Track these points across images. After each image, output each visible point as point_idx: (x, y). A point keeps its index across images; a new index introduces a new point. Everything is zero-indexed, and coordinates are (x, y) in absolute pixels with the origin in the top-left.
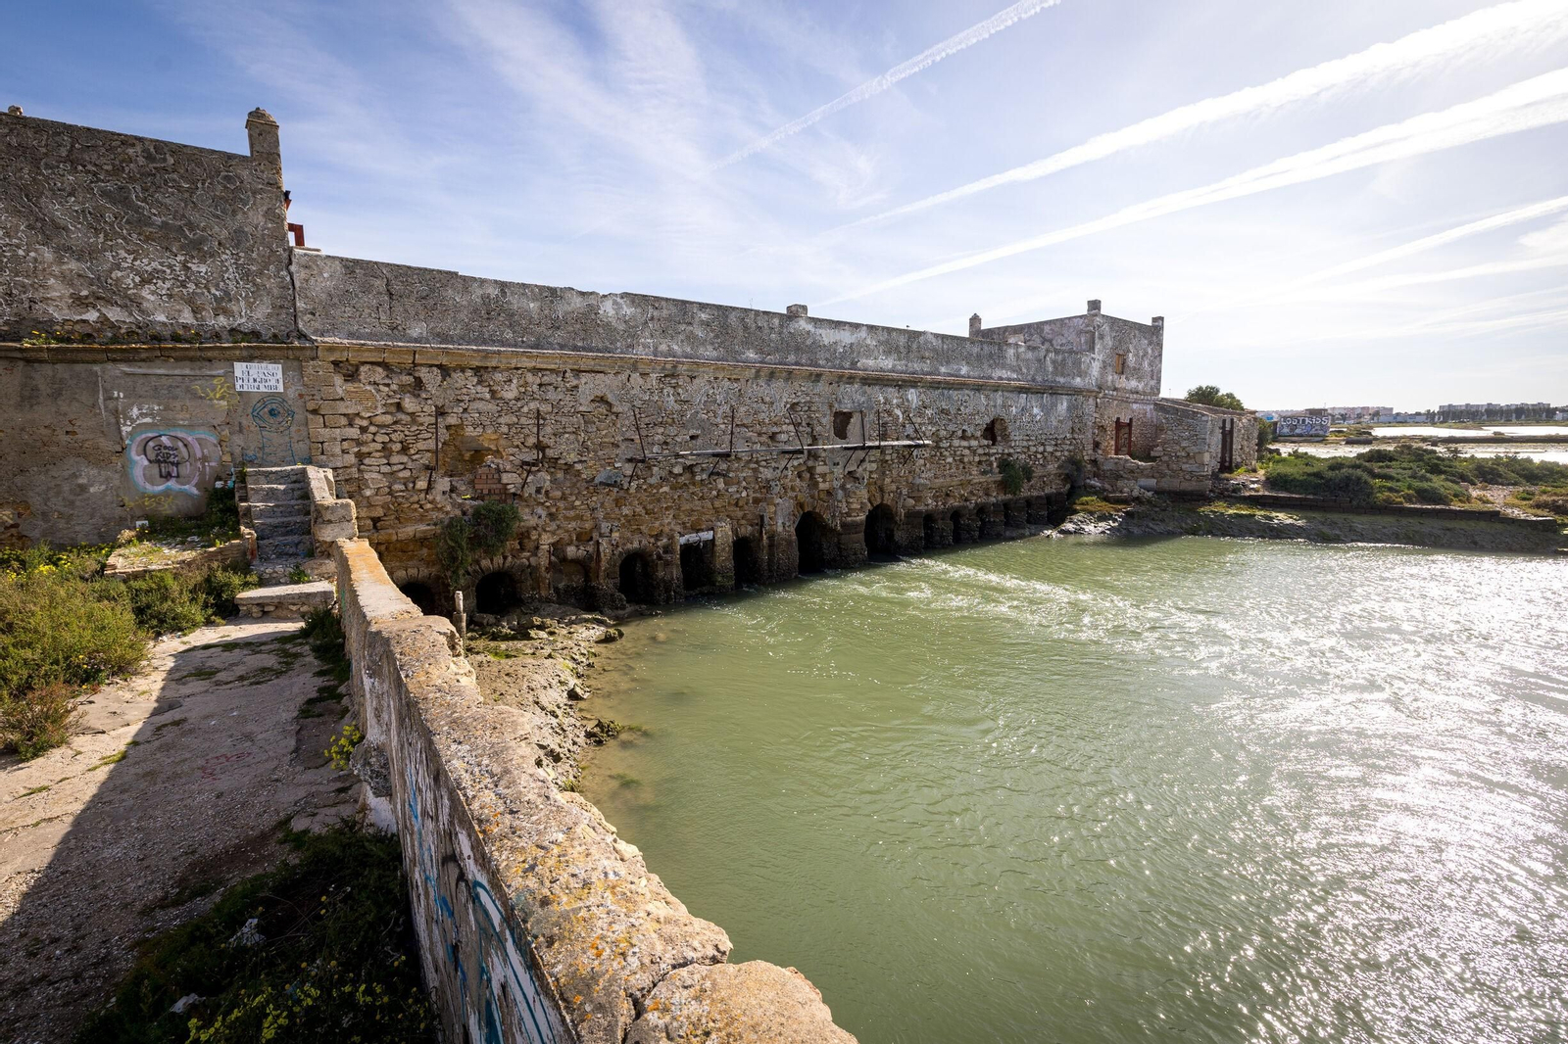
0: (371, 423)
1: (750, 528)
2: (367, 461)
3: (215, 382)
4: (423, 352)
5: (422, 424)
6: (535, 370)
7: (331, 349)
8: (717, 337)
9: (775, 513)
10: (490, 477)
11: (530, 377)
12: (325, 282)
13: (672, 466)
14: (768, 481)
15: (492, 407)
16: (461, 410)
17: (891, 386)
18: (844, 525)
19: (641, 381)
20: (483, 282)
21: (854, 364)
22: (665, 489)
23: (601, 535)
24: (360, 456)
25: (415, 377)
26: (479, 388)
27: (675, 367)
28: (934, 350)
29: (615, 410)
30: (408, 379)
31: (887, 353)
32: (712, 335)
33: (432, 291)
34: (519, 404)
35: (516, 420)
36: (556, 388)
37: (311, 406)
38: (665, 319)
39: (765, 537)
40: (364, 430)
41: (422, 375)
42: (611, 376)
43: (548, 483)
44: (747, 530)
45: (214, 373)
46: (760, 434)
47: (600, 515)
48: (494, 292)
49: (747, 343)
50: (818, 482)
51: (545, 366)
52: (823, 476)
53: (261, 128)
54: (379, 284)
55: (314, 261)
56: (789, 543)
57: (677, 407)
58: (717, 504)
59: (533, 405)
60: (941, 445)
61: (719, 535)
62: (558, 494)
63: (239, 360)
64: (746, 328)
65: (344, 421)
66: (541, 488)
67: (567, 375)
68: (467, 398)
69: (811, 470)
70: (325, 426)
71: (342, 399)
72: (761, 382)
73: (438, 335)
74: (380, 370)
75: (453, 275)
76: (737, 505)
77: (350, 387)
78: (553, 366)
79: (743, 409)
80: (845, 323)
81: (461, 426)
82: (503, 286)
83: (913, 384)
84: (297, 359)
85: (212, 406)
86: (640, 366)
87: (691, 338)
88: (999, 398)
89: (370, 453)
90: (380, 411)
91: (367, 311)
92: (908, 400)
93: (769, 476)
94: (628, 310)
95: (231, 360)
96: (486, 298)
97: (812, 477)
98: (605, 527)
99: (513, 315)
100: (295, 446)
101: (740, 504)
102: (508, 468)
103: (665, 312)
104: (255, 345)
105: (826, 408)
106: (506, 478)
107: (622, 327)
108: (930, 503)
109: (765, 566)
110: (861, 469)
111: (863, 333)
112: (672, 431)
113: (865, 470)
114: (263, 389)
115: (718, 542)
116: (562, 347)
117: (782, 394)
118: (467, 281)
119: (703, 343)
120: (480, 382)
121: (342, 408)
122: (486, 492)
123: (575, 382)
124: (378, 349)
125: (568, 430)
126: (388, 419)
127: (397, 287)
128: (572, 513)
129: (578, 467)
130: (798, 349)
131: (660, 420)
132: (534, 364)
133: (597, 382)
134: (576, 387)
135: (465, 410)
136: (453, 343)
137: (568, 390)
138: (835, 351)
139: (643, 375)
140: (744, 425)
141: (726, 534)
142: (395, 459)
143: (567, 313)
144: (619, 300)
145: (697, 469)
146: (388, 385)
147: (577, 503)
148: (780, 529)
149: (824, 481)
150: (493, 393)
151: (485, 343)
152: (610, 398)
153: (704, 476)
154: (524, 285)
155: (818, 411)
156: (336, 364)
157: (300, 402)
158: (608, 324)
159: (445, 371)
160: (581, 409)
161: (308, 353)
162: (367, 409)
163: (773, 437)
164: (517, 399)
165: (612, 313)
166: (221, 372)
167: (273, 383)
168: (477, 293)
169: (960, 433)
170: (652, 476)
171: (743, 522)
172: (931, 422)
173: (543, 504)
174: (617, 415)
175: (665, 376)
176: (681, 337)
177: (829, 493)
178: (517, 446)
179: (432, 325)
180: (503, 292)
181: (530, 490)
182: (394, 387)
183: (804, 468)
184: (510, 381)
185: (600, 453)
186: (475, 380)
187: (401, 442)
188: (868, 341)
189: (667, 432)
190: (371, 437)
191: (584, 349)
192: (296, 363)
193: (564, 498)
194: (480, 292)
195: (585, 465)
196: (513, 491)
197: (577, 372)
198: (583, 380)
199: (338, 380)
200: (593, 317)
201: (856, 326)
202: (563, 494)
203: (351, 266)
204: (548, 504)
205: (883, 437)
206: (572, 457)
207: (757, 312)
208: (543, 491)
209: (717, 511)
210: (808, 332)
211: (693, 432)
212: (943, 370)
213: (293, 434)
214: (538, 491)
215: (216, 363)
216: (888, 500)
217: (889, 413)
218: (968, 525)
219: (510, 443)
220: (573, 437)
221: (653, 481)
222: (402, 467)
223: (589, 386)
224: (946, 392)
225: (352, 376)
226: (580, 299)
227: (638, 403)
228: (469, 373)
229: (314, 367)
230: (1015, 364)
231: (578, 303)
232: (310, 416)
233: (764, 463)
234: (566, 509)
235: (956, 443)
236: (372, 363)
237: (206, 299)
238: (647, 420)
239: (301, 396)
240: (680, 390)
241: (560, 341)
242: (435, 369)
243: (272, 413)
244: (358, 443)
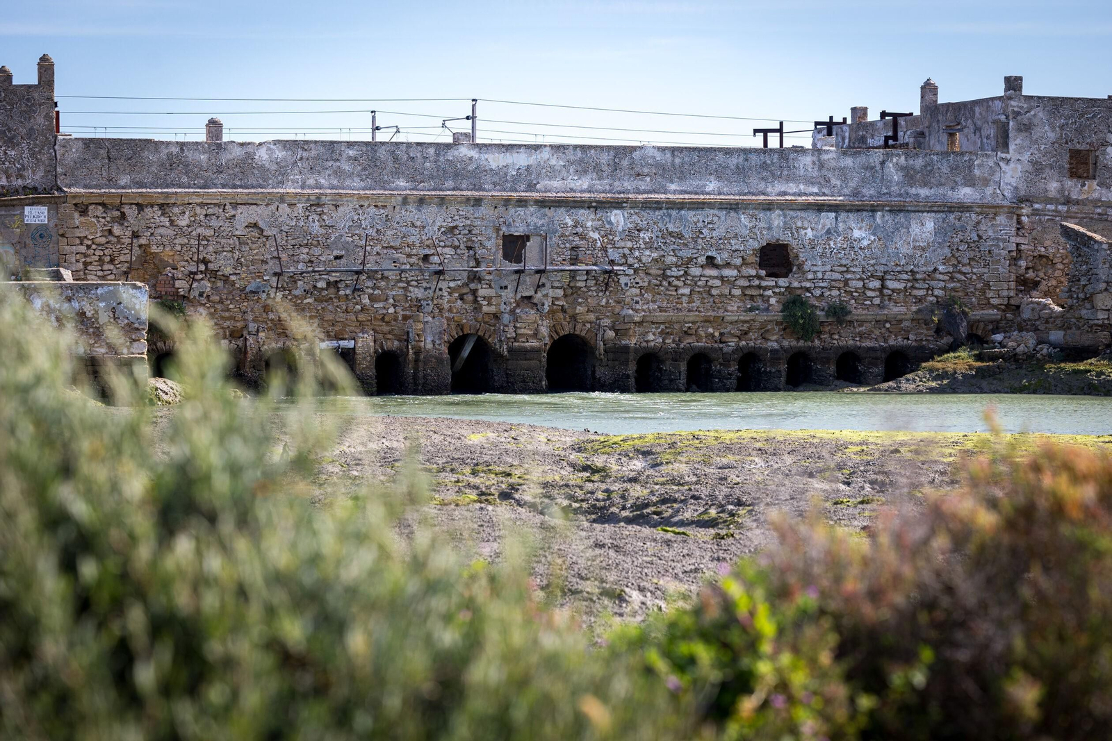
0: (93, 243)
1: (396, 343)
2: (89, 268)
3: (15, 218)
4: (127, 195)
5: (124, 244)
6: (202, 205)
7: (75, 196)
8: (365, 169)
9: (424, 330)
10: (167, 282)
11: (198, 210)
12: (74, 154)
13: (316, 281)
14: (418, 300)
15: (170, 232)
16: (149, 234)
17: (583, 208)
18: (510, 350)
19: (288, 210)
20: (168, 144)
21: (531, 187)
22: (308, 300)
23: (249, 333)
24: (86, 264)
25: (121, 212)
26: (162, 218)
27: (319, 198)
28: (657, 164)
29: (265, 233)
30: (117, 214)
31: (582, 172)
32: (359, 168)
33: (135, 153)
34: (190, 230)
35: (186, 241)
36: (218, 217)
37: (61, 232)
38: (313, 158)
39: (411, 351)
40: (89, 247)
41: (125, 211)
42: (262, 207)
43: (209, 289)
44: (392, 345)
45: (15, 213)
46: (409, 256)
47: (250, 318)
48: (175, 150)
49: (397, 173)
50: (481, 306)
51: (210, 201)
52: (489, 299)
53: (46, 67)
54: (103, 152)
55: (68, 142)
56: (440, 360)
57: (322, 231)
58: (361, 317)
59: (199, 230)
60: (669, 273)
61: (359, 345)
62: (217, 298)
63: (27, 205)
64: (396, 159)
65: (78, 241)
66: (203, 292)
67: (227, 207)
68: (153, 225)
69: (474, 292)
70: (68, 245)
71: (78, 227)
72: (410, 208)
73: (137, 183)
74: (100, 208)
75: (148, 141)
76: (383, 319)
77: (83, 219)
78: (216, 201)
79: (389, 233)
80: (520, 146)
81: (148, 245)
82: (182, 145)
83: (617, 205)
84: (56, 203)
85: (13, 232)
86: (287, 198)
87: (338, 173)
88: (777, 219)
89: (91, 263)
90: (99, 235)
91: (95, 170)
92: (610, 223)
93: (420, 296)
94: (280, 154)
95: (23, 205)
96: (170, 155)
97: (475, 301)
98: (252, 327)
99: (188, 165)
100: (51, 257)
101: (387, 319)
102: (180, 276)
103: (314, 153)
104: (37, 195)
105: (490, 231)
106: (178, 284)
107: (274, 167)
108: (653, 339)
109: (410, 379)
110: (539, 295)
111: (545, 154)
112: (317, 251)
113: (546, 296)
114: (37, 222)
115: (359, 351)
116: (224, 186)
117: (435, 220)
118: (157, 145)
119: (351, 175)
120: (163, 214)
121: (79, 233)
122: (163, 293)
123: (233, 213)
124: (101, 195)
125: (226, 249)
126: (103, 240)
127: (114, 153)
128: (227, 314)
129: (233, 278)
130: (456, 175)
131: (305, 242)
132: (201, 200)
133: (250, 212)
134: (234, 216)
135: (152, 234)
136: (146, 187)
137: (227, 219)
138: (506, 174)
139: (290, 205)
140: (392, 247)
141: (368, 345)
142: (106, 267)
143: (229, 160)
144: (272, 146)
145: (341, 285)
146: (104, 218)
147: (231, 306)
148: (429, 346)
149: (489, 304)
150: (172, 222)
151: (167, 187)
152: (261, 224)
153: (348, 292)
154: (197, 143)
155: (480, 234)
156: (75, 205)
157: (55, 230)
158: (262, 166)
159: (140, 207)
160: (237, 233)
161: (62, 200)
162: (91, 234)
163: (426, 258)
164: (189, 226)
165: (265, 157)
166: (18, 212)
167: (42, 218)
168: (164, 151)
169: (702, 260)
170: (296, 289)
171: (390, 336)
172: (649, 245)
173: (204, 305)
174: (267, 237)
175: (311, 206)
176: (328, 172)
177: (496, 316)
178: (187, 261)
179: (134, 176)
180: (182, 149)
181: (195, 294)
182: (108, 219)
183: (465, 290)
184: (184, 213)
185: (251, 268)
186: (160, 213)
187: (110, 256)
188: (553, 162)
189: (311, 252)
190: (92, 251)
191: (241, 187)
192: (55, 206)
193: (221, 302)
194: (166, 151)
195: (238, 277)
196: (182, 293)
197: (235, 205)
198: (239, 211)
199: (76, 215)
200: (250, 161)
201: (537, 147)
202: (221, 299)
203: (88, 143)
204: (208, 305)
205: (574, 261)
206: (228, 270)
207: (409, 145)
208: (205, 295)
209: (361, 323)
210: (471, 159)
211: (336, 253)
212: (673, 187)
213: (51, 250)
214: (201, 294)
215: (17, 207)
216: (581, 330)
217: (583, 237)
218: (719, 372)
219: (182, 258)
220: (229, 255)
221: (296, 292)
222: (110, 272)
223: (244, 215)
224: (674, 213)
225: (82, 212)
226: (240, 149)
227: (285, 228)
228: (156, 208)
229: (64, 207)
230: (816, 174)
231: (238, 152)
232: (60, 238)
233: (414, 283)
234: (222, 310)
235: (696, 271)
236: (96, 204)
237: (13, 171)
238: (293, 242)
239: (56, 225)
240: (325, 217)
241: (222, 181)
242: (134, 206)
243: (41, 236)
244: (85, 255)
